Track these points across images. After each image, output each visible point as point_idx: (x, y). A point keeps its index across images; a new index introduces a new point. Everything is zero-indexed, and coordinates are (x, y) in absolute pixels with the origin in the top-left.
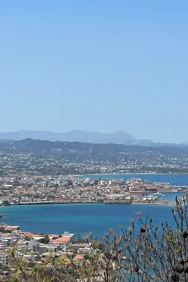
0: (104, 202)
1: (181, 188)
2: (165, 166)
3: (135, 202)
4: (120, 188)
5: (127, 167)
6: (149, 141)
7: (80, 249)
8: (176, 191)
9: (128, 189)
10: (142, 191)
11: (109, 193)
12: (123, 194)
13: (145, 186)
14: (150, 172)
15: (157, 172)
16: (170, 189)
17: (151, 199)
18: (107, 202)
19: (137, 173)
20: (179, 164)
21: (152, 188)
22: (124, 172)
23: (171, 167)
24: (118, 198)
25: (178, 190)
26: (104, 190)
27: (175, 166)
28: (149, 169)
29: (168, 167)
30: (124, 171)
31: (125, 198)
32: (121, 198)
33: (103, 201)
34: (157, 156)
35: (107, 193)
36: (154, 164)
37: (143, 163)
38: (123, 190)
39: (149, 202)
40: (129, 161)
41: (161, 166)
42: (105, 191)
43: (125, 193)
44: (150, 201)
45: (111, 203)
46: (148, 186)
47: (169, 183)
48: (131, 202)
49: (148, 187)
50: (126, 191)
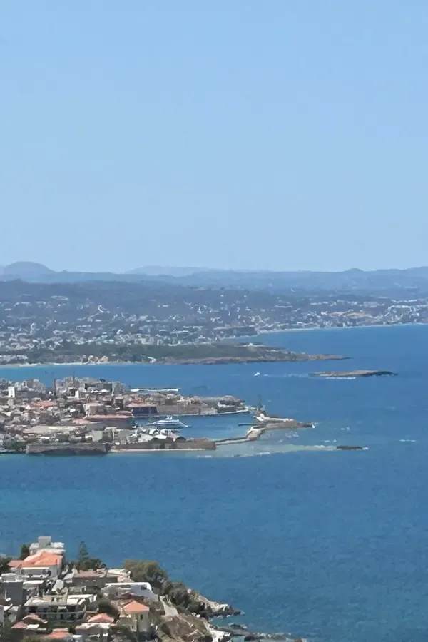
0: (27, 449)
1: (222, 402)
2: (122, 339)
3: (118, 447)
4: (56, 408)
5: (15, 346)
6: (37, 265)
7: (110, 585)
8: (213, 411)
9: (83, 411)
10: (124, 414)
11: (29, 423)
12: (69, 423)
13: (122, 400)
14: (93, 359)
15: (111, 359)
16: (194, 406)
17: (165, 437)
18: (38, 450)
19: (55, 364)
20: (163, 334)
21: (143, 405)
22: (13, 362)
23: (140, 342)
24: (67, 436)
25: (220, 410)
26: (13, 415)
27: (152, 340)
28: (87, 350)
29: (132, 342)
30: (14, 357)
31: (83, 435)
32: (73, 437)
33: (25, 447)
34: (85, 313)
35: (23, 422)
36: (87, 336)
37: (55, 332)
38: (66, 413)
39: (163, 447)
40: (13, 328)
41: (111, 341)
42: (16, 419)
43: (76, 421)
44: (162, 444)
45: (47, 453)
46: (130, 400)
47: (177, 390)
48: (108, 448)
49: (130, 403)
50: (75, 415)
